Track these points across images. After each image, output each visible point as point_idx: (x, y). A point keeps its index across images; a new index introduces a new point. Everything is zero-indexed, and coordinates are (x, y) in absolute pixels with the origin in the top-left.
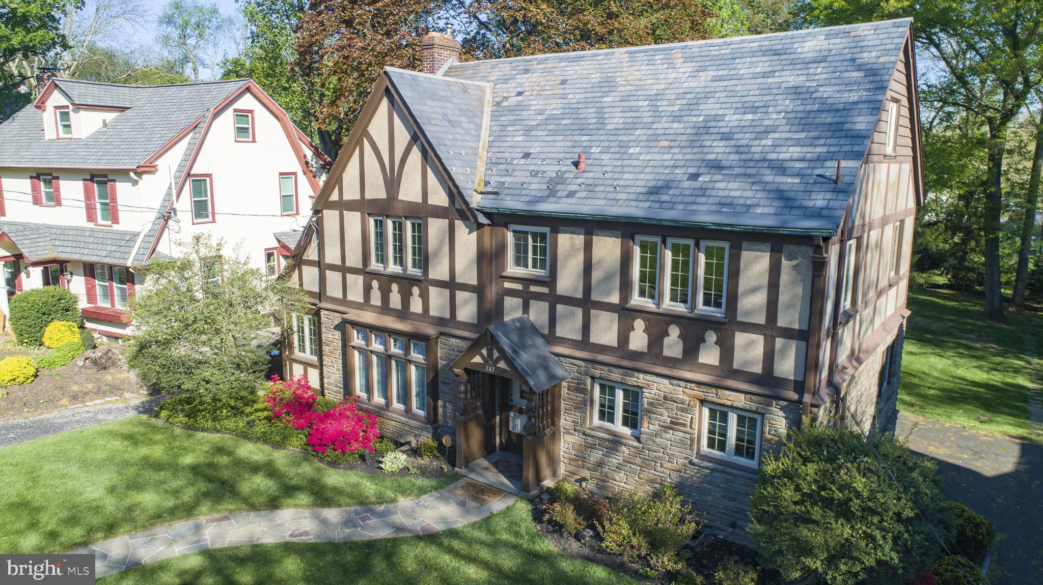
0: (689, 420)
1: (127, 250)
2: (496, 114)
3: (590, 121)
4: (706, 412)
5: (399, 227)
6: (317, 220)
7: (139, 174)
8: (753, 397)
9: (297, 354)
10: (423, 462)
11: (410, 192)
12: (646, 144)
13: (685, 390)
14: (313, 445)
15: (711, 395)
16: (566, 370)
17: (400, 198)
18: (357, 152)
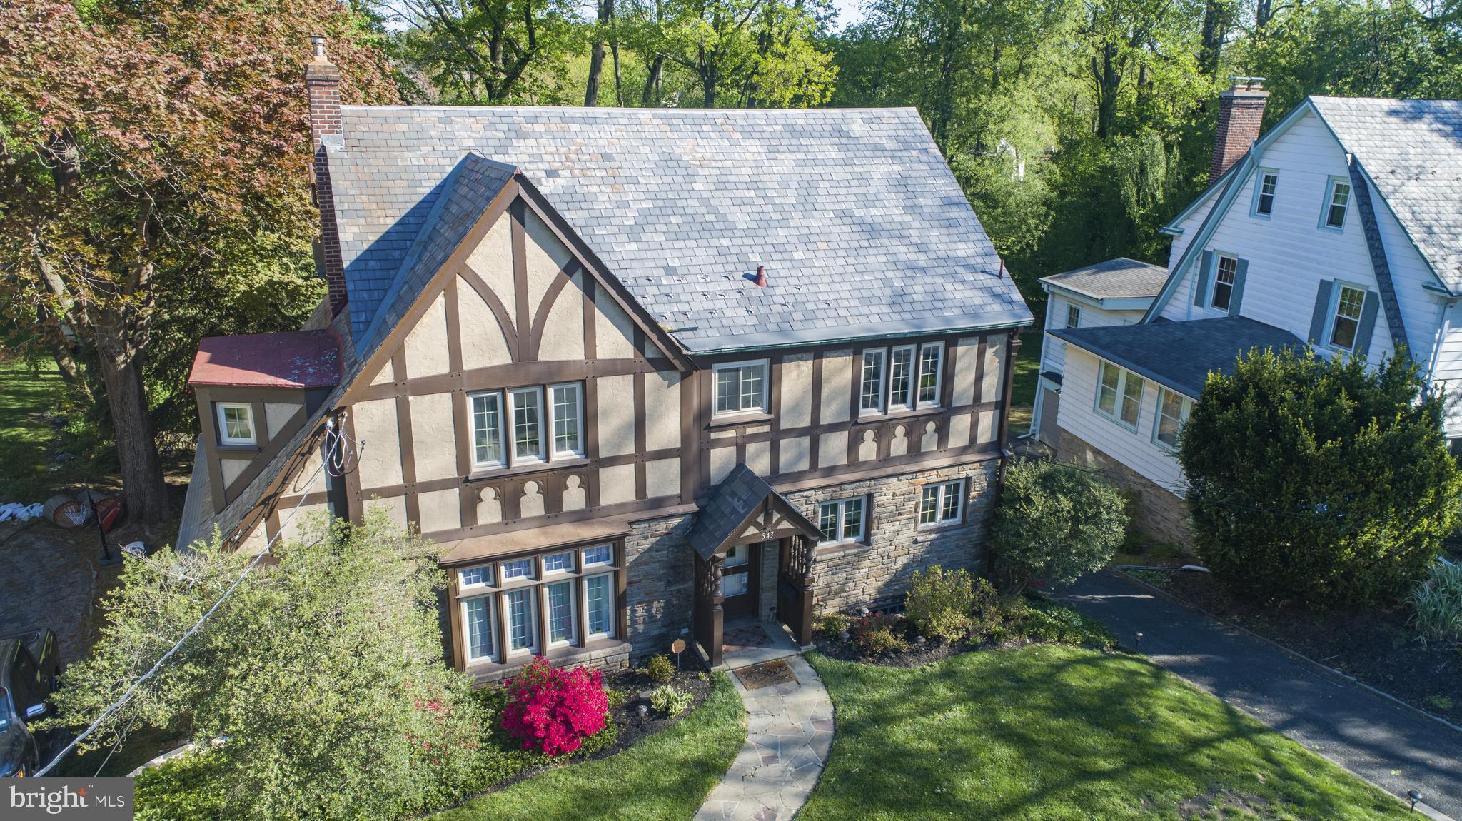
0: (914, 506)
4: (922, 493)
5: (530, 401)
11: (559, 347)
13: (911, 481)
15: (935, 477)
17: (541, 358)
18: (441, 299)
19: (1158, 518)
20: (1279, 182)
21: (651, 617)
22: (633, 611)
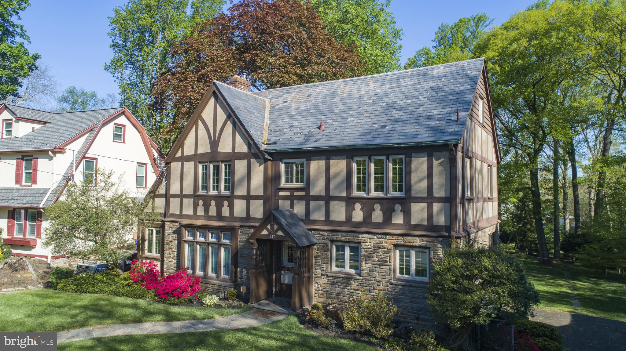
0: (388, 257)
1: (40, 198)
2: (272, 111)
3: (325, 110)
4: (398, 253)
5: (217, 168)
6: (167, 169)
7: (54, 153)
8: (424, 238)
9: (147, 254)
10: (228, 302)
11: (225, 147)
12: (357, 116)
13: (385, 240)
14: (160, 295)
15: (400, 240)
16: (316, 239)
17: (218, 151)
18: (194, 128)
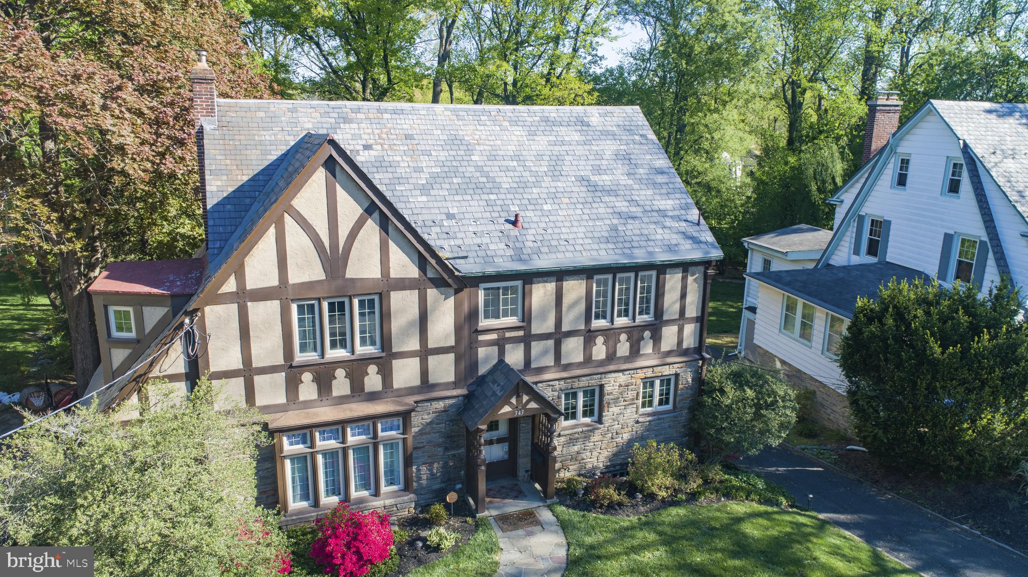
0: (636, 395)
4: (642, 385)
5: (339, 308)
11: (362, 268)
12: (552, 201)
13: (633, 376)
15: (649, 372)
17: (347, 276)
18: (272, 230)
19: (829, 411)
20: (911, 163)
21: (432, 474)
22: (418, 470)
